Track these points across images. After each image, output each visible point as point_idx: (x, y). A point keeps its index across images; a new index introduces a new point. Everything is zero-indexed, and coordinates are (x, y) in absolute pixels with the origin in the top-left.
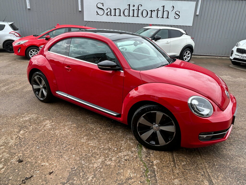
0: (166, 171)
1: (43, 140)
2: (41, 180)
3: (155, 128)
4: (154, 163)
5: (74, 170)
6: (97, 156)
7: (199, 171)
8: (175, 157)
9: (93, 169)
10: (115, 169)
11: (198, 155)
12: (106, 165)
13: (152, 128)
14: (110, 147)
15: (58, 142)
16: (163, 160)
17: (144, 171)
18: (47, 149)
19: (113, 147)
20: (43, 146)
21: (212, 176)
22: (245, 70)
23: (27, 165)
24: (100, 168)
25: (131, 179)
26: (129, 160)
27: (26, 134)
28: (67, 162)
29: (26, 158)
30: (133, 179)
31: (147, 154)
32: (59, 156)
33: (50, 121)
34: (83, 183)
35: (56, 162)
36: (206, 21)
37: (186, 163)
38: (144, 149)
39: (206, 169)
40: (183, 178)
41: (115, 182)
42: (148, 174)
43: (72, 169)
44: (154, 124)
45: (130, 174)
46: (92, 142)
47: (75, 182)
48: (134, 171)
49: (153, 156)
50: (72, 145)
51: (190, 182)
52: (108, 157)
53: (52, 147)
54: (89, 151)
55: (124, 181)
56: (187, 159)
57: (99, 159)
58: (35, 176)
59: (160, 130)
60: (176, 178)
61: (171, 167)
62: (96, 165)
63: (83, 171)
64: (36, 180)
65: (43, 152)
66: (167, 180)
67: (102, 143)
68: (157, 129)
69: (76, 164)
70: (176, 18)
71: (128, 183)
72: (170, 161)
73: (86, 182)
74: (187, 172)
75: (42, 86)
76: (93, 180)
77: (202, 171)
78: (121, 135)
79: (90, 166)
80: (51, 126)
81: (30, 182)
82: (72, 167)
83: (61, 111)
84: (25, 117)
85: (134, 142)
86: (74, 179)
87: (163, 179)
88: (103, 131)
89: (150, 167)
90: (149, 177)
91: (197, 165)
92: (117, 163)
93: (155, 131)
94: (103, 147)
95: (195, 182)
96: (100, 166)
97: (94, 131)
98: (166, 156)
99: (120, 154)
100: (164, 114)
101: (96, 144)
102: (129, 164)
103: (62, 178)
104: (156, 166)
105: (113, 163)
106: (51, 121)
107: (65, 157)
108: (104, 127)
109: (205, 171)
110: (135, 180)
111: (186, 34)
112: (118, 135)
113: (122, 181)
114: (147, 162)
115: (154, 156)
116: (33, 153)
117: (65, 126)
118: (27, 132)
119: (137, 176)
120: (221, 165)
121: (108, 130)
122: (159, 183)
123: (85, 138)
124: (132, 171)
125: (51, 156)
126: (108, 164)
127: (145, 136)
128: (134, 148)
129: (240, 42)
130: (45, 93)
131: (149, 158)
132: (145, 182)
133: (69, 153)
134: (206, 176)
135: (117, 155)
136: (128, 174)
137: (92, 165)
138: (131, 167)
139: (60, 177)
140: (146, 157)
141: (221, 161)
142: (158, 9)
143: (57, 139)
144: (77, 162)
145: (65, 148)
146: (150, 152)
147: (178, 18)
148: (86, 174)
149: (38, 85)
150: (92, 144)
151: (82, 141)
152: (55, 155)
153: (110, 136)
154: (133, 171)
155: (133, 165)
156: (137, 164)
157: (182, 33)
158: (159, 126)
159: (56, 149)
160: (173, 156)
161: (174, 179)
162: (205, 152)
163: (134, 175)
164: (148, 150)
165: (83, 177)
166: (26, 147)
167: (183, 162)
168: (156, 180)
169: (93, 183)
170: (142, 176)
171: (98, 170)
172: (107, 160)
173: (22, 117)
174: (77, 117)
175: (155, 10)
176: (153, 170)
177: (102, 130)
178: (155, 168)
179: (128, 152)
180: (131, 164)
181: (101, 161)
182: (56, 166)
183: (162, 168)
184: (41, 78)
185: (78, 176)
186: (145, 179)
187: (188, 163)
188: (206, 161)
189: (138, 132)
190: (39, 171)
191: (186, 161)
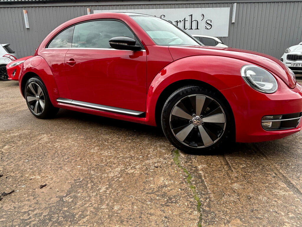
0: (217, 176)
1: (36, 154)
2: (26, 195)
3: (195, 120)
4: (199, 168)
5: (78, 182)
6: (114, 165)
7: (268, 173)
8: (228, 160)
9: (108, 179)
10: (140, 177)
11: (261, 156)
12: (127, 174)
13: (192, 122)
14: (133, 155)
15: (57, 154)
16: (212, 164)
17: (184, 177)
18: (40, 162)
19: (136, 155)
20: (35, 159)
21: (290, 177)
22: (301, 81)
23: (7, 180)
24: (118, 178)
25: (166, 187)
26: (160, 167)
27: (12, 148)
28: (69, 174)
29: (8, 172)
30: (169, 186)
31: (187, 159)
32: (57, 168)
33: (47, 135)
34: (92, 196)
35: (52, 174)
36: (245, 29)
37: (247, 165)
38: (182, 155)
39: (277, 170)
40: (246, 181)
41: (142, 192)
42: (192, 180)
43: (75, 180)
44: (194, 115)
45: (164, 181)
46: (106, 152)
47: (79, 194)
48: (170, 179)
49: (196, 161)
50: (77, 156)
51: (257, 185)
52: (130, 166)
53: (48, 159)
54: (102, 160)
55: (156, 190)
56: (246, 161)
57: (116, 168)
58: (18, 191)
59: (203, 124)
60: (234, 183)
61: (225, 170)
62: (111, 175)
63: (92, 182)
64: (20, 195)
65: (34, 165)
66: (221, 185)
67: (121, 152)
68: (199, 122)
69: (82, 175)
70: (208, 29)
71: (161, 191)
72: (222, 165)
73: (97, 194)
74: (250, 175)
75: (38, 97)
76: (107, 191)
77: (272, 172)
78: (147, 143)
79: (102, 176)
80: (48, 139)
81: (9, 198)
82: (76, 179)
83: (64, 125)
84: (14, 133)
85: (167, 149)
86: (78, 191)
87: (214, 184)
88: (122, 140)
89: (193, 173)
90: (194, 183)
91: (264, 166)
92: (143, 171)
93: (196, 127)
94: (123, 156)
95: (265, 185)
96: (118, 176)
97: (109, 141)
98: (214, 160)
99: (147, 161)
100: (207, 96)
101: (113, 153)
102: (161, 170)
103: (60, 191)
104: (203, 171)
105: (137, 171)
106: (49, 135)
107: (66, 168)
108: (123, 137)
109: (277, 172)
110: (173, 188)
111: (221, 43)
112: (143, 143)
113: (152, 189)
114: (188, 168)
115: (198, 161)
116: (19, 167)
117: (69, 138)
118: (13, 146)
119: (174, 183)
120: (298, 165)
121: (129, 139)
122: (209, 189)
123: (96, 148)
124: (168, 179)
125: (45, 169)
126: (130, 173)
127: (182, 135)
128: (168, 155)
129: (290, 48)
130: (42, 105)
131: (191, 163)
132: (189, 188)
133: (72, 164)
134: (279, 178)
135: (144, 163)
136: (162, 181)
137: (106, 175)
138: (165, 174)
139: (57, 190)
140: (186, 162)
141: (297, 161)
142: (185, 19)
143: (56, 152)
144: (84, 173)
145: (66, 159)
146: (191, 158)
147: (210, 28)
148: (96, 185)
149: (33, 95)
150: (107, 154)
151: (92, 151)
152: (52, 168)
153: (132, 144)
154: (169, 177)
155: (167, 171)
156: (173, 171)
157: (217, 41)
158: (202, 117)
159: (54, 161)
160: (225, 159)
161: (232, 183)
162: (270, 153)
163: (170, 182)
164: (188, 156)
165: (92, 188)
166: (9, 162)
167: (241, 164)
168: (205, 186)
169: (107, 194)
170: (183, 183)
171: (116, 180)
172: (128, 168)
173: (9, 133)
174: (85, 129)
175: (181, 21)
176: (199, 176)
177: (120, 140)
178: (201, 174)
179: (159, 159)
180: (164, 171)
181: (119, 170)
182: (52, 179)
183: (212, 173)
184: (37, 84)
185: (85, 187)
186: (188, 186)
187: (249, 165)
188: (274, 162)
189: (172, 130)
190: (24, 185)
191: (245, 164)
